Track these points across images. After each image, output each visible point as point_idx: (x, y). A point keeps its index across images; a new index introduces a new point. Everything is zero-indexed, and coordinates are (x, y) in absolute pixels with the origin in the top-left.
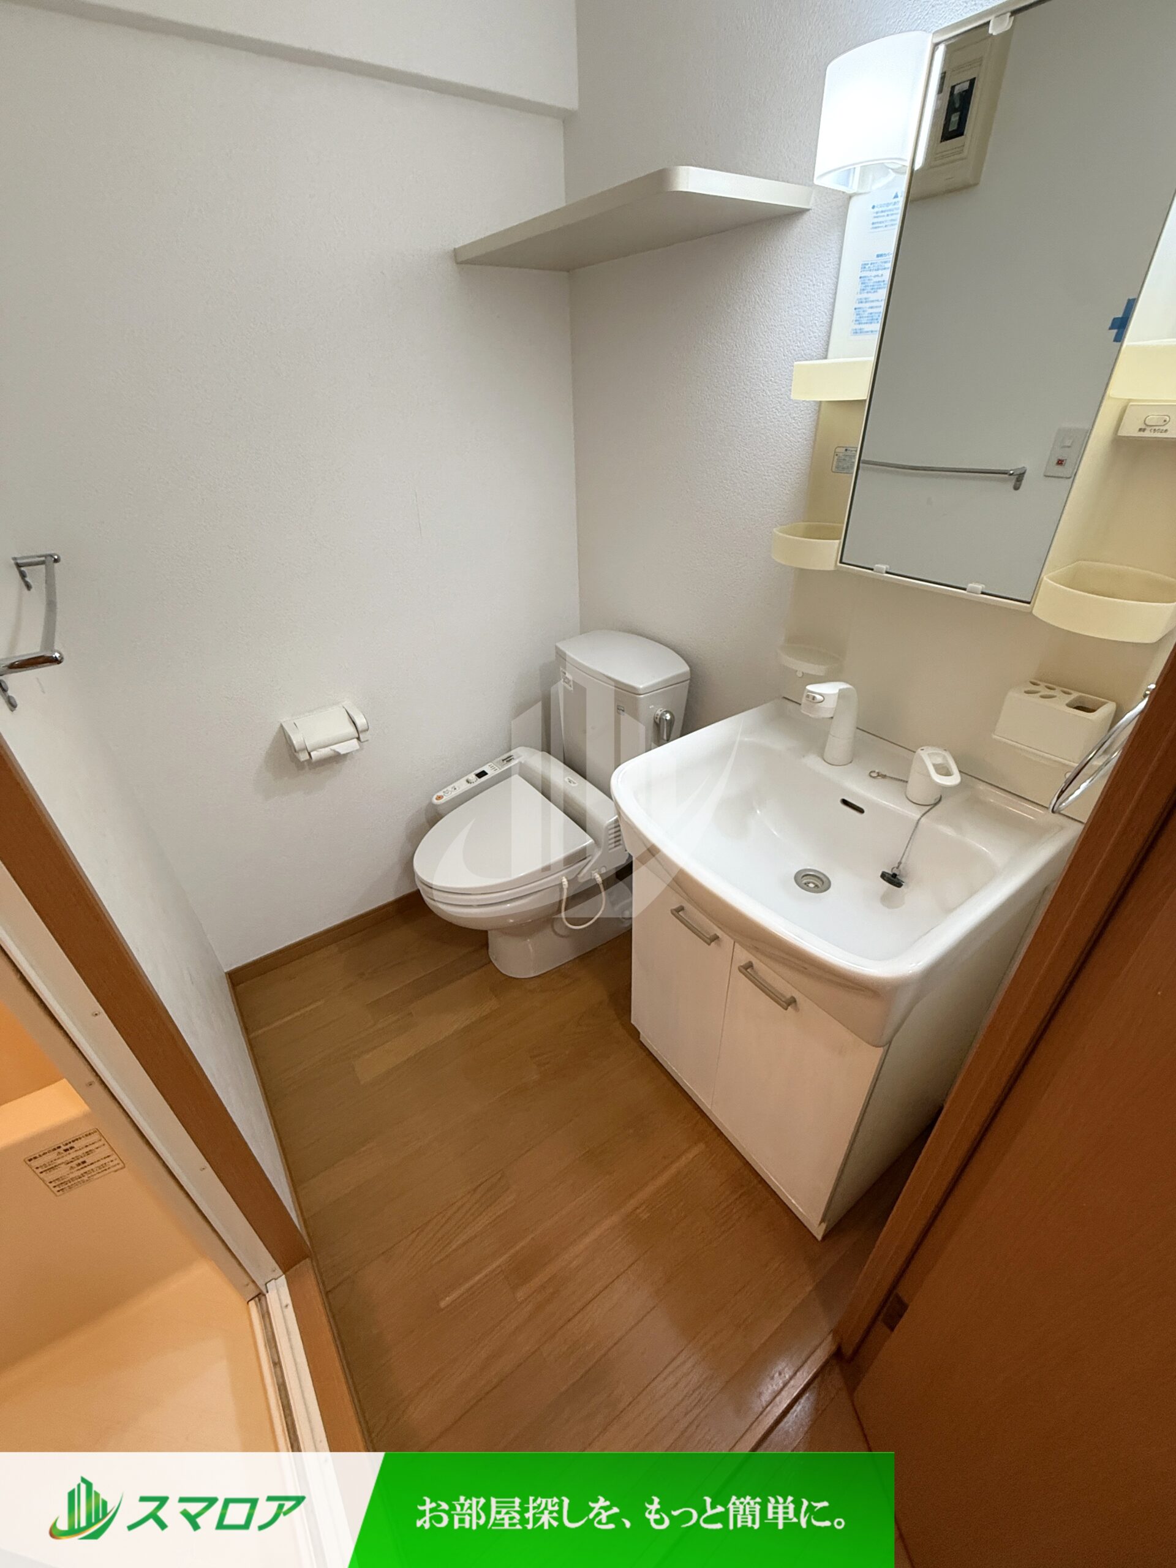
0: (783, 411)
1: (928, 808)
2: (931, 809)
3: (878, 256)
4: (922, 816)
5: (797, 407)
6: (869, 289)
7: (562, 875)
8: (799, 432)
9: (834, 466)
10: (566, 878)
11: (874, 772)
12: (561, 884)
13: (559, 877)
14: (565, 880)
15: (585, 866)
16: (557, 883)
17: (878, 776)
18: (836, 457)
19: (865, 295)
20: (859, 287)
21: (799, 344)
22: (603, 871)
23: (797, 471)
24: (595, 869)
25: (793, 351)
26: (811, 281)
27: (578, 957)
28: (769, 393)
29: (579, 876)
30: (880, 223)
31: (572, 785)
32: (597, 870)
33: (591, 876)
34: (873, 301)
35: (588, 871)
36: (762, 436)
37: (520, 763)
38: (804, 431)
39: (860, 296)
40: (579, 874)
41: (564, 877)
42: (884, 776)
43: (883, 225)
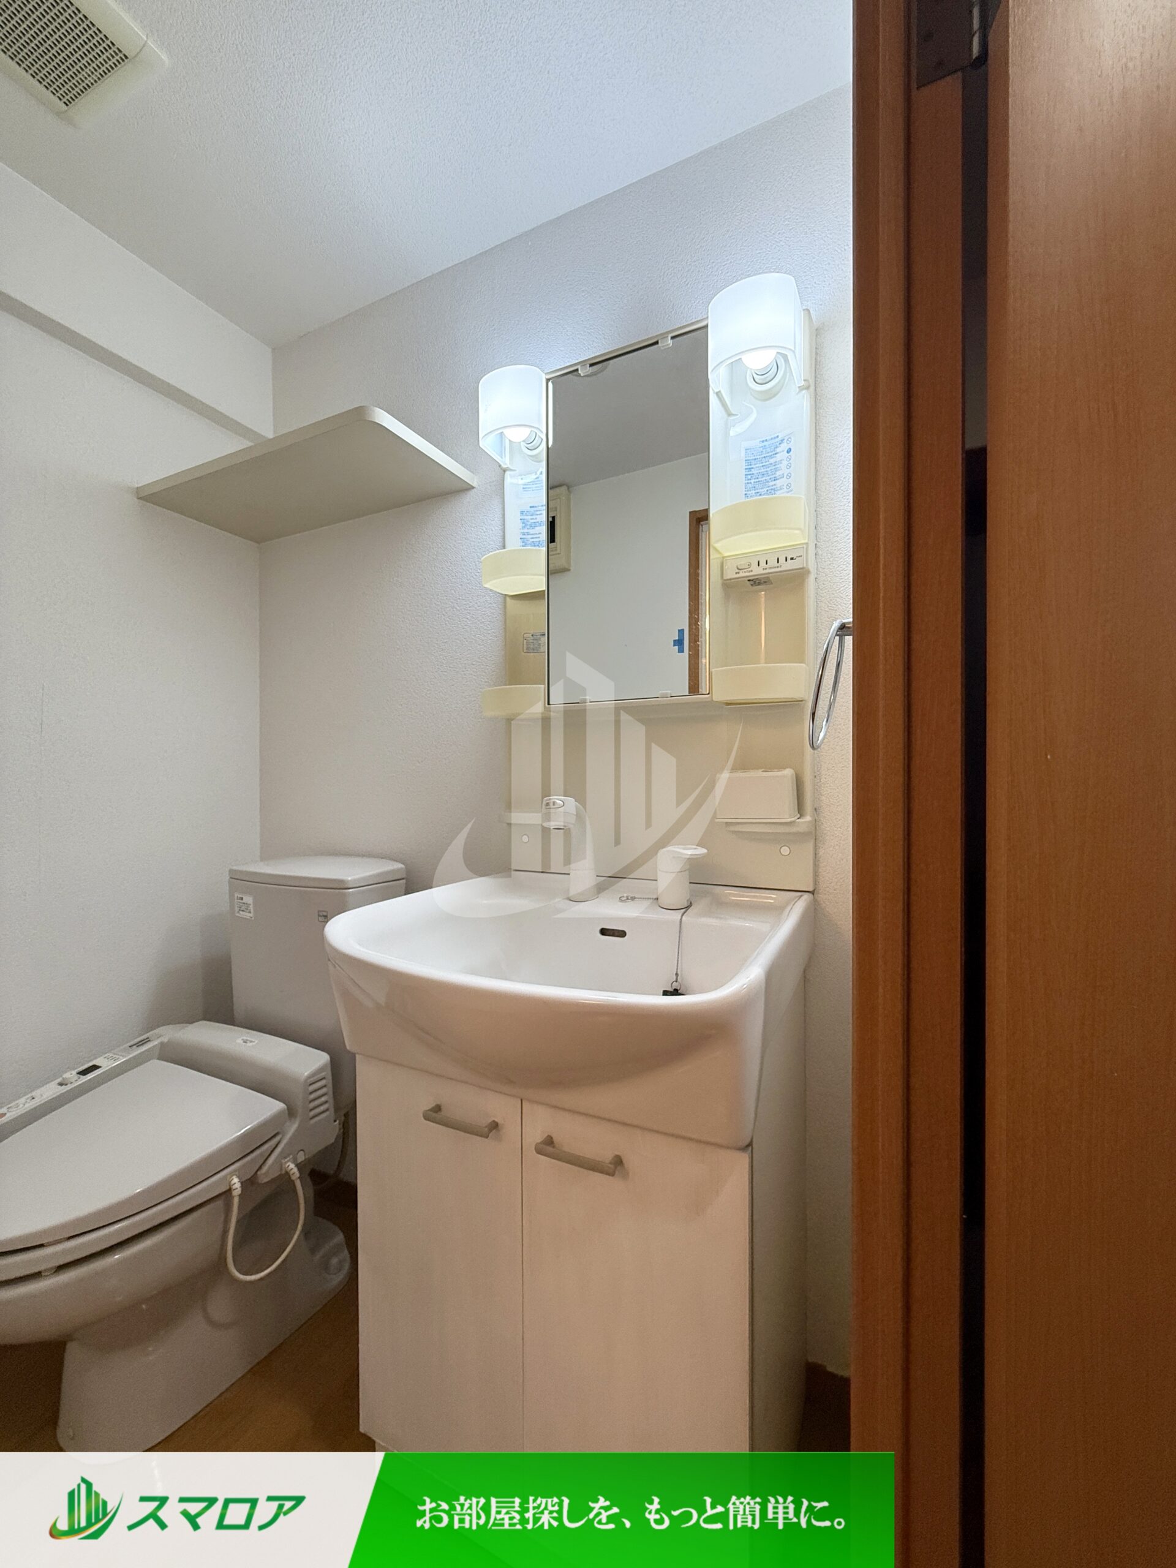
0: (473, 619)
1: (684, 910)
2: (685, 912)
3: (531, 507)
4: (682, 917)
5: (484, 614)
6: (528, 527)
7: (232, 1174)
8: (489, 632)
9: (525, 648)
10: (238, 1177)
11: (623, 897)
12: (229, 1191)
13: (225, 1177)
14: (236, 1180)
15: (272, 1151)
16: (224, 1189)
17: (628, 899)
18: (525, 641)
19: (526, 531)
20: (521, 525)
21: (479, 571)
22: (301, 1157)
23: (493, 662)
24: (289, 1155)
25: (474, 576)
26: (483, 530)
27: (249, 1371)
28: (458, 608)
29: (259, 1173)
30: (529, 488)
31: (249, 1044)
32: (291, 1156)
33: (281, 1169)
34: (533, 534)
35: (275, 1160)
36: (457, 641)
37: (162, 1044)
38: (493, 630)
39: (522, 531)
40: (260, 1168)
41: (234, 1177)
42: (633, 898)
43: (531, 489)
